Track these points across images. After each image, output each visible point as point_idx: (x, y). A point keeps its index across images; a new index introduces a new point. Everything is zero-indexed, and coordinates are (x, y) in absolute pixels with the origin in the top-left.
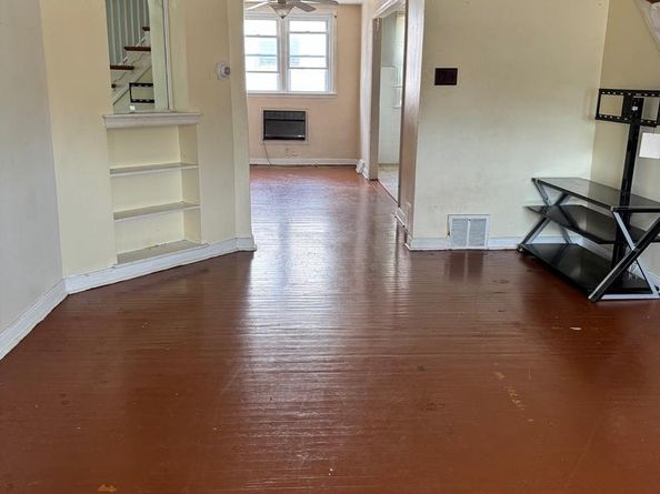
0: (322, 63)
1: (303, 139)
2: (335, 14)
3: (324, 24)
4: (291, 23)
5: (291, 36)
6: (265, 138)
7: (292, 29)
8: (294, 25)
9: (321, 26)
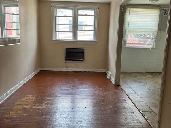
0: (92, 28)
1: (83, 60)
2: (98, 7)
3: (93, 11)
4: (79, 11)
5: (79, 16)
6: (66, 60)
7: (79, 14)
8: (80, 12)
9: (92, 12)
